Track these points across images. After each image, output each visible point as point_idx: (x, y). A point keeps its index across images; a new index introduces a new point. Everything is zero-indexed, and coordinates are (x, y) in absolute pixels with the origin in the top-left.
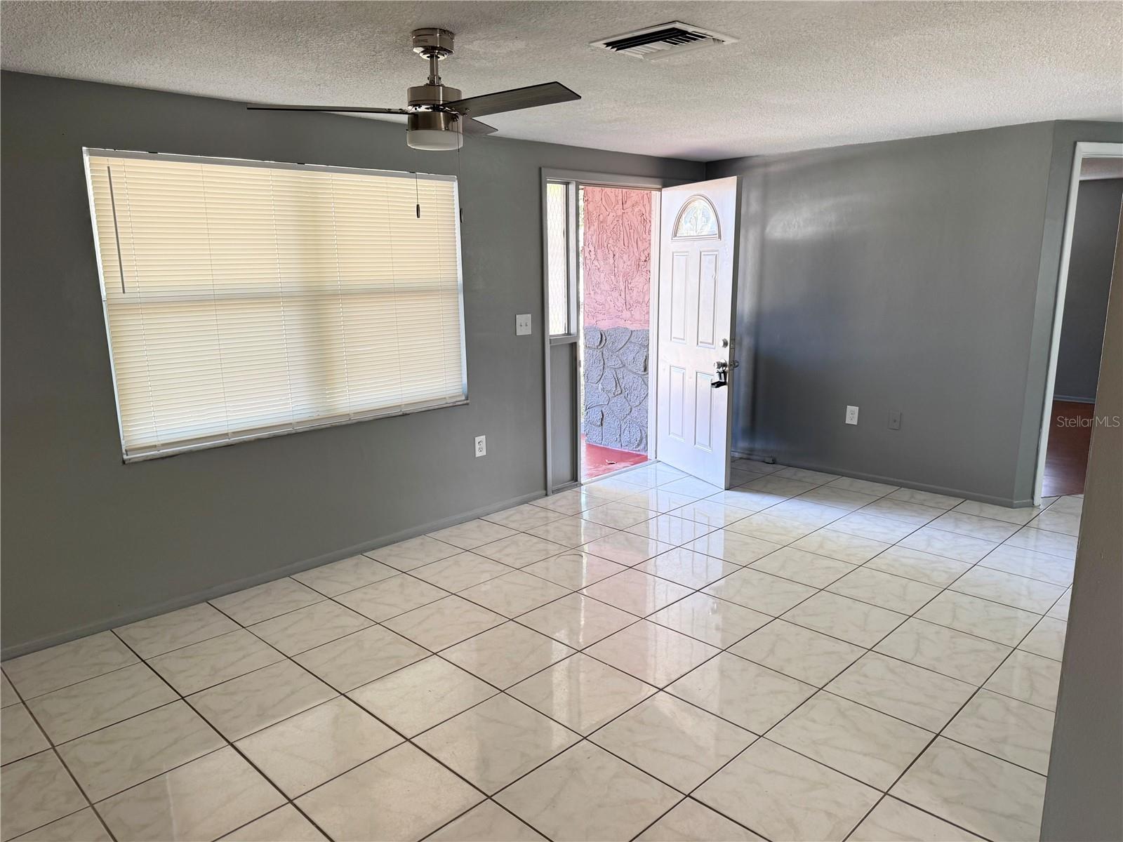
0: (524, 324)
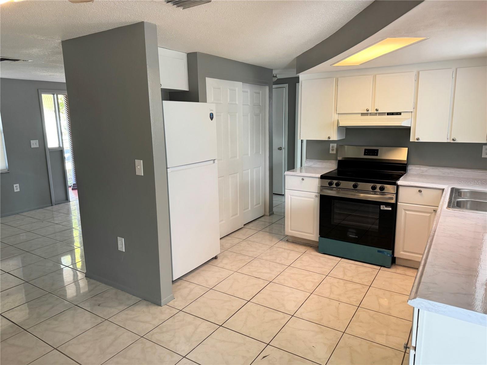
0: (35, 144)
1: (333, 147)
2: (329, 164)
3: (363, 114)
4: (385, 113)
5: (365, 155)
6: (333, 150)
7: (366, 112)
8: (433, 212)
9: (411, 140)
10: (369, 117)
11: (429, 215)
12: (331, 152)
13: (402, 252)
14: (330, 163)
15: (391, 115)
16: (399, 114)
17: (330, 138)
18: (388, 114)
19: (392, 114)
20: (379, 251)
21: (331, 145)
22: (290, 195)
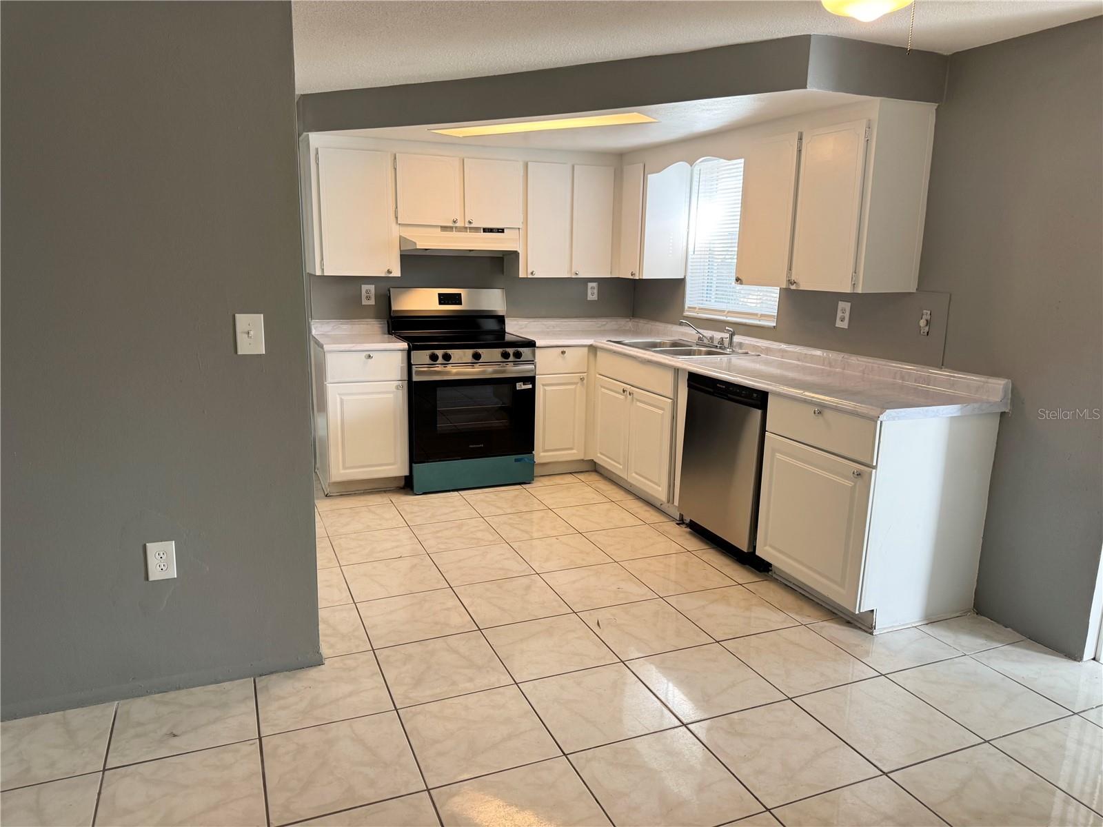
1: (367, 292)
2: (365, 326)
3: (444, 228)
4: (479, 228)
5: (440, 303)
6: (368, 298)
7: (451, 224)
8: (578, 383)
9: (522, 275)
10: (454, 234)
11: (573, 387)
12: (365, 302)
13: (542, 454)
14: (367, 324)
15: (489, 232)
16: (502, 231)
17: (391, 273)
18: (485, 230)
19: (491, 230)
20: (516, 460)
21: (365, 287)
22: (339, 394)
